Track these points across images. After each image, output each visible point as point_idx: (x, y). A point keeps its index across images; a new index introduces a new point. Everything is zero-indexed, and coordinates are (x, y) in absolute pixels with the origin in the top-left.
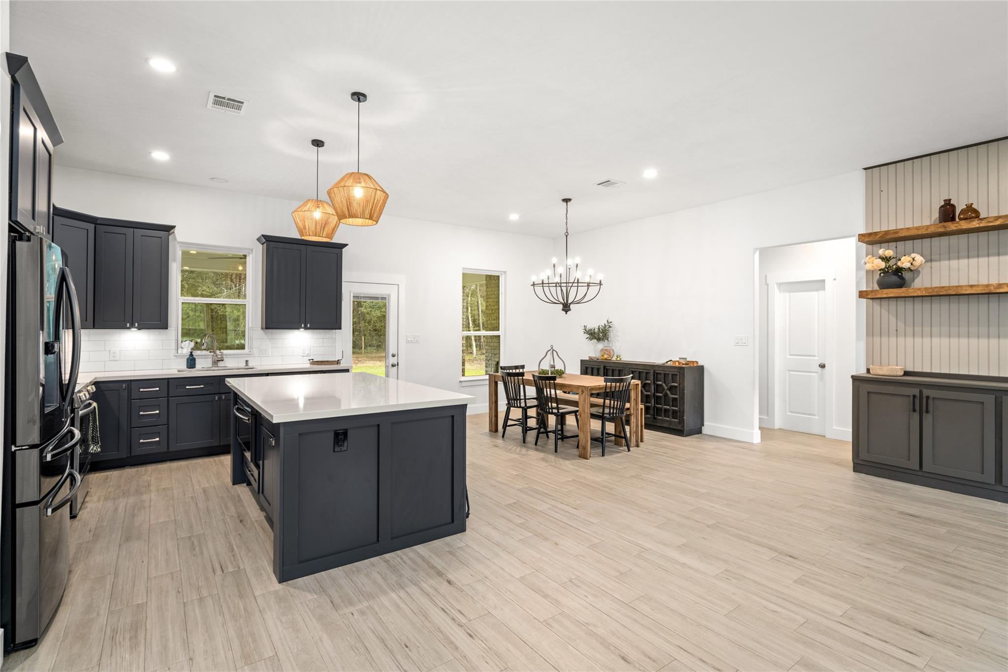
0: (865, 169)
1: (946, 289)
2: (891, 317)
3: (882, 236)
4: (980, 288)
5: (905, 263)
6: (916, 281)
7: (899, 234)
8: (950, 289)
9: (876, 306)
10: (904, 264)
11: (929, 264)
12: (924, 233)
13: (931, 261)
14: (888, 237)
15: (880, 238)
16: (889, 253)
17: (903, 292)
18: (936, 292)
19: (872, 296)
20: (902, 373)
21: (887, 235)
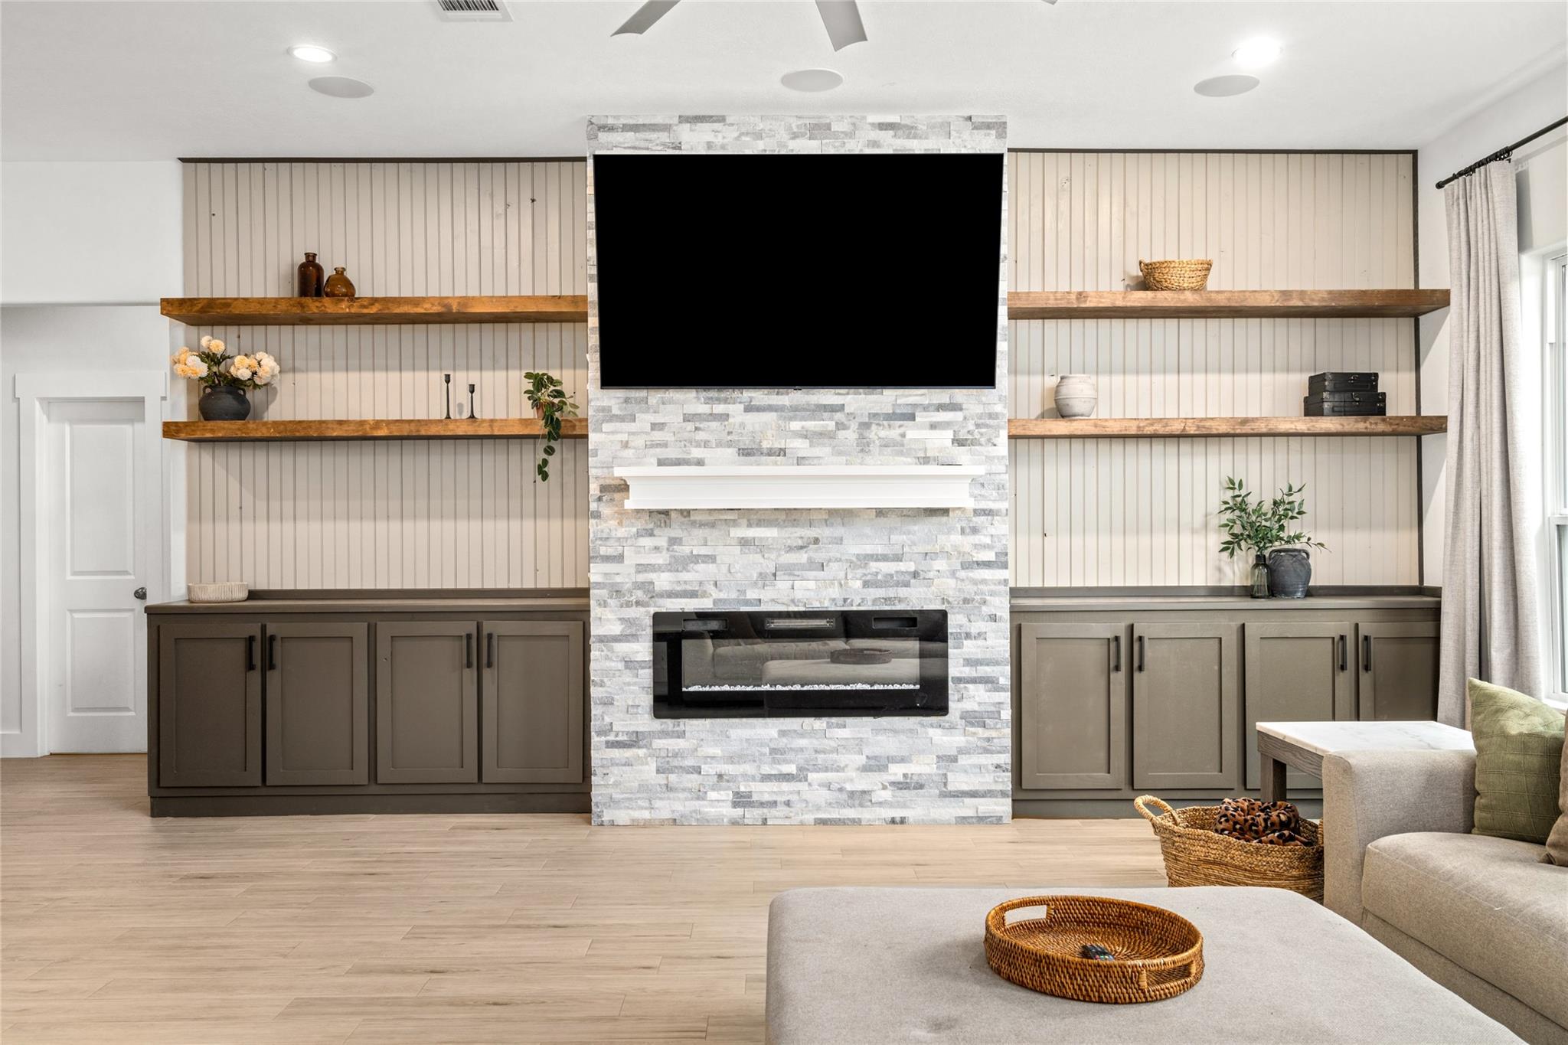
0: (183, 160)
1: (305, 425)
2: (231, 479)
3: (202, 308)
4: (352, 427)
5: (240, 369)
6: (272, 407)
7: (230, 309)
8: (310, 427)
9: (206, 457)
10: (240, 371)
11: (290, 376)
12: (272, 313)
13: (294, 370)
14: (213, 312)
15: (198, 311)
16: (217, 346)
17: (239, 429)
18: (290, 431)
19: (187, 434)
20: (245, 595)
21: (212, 308)
